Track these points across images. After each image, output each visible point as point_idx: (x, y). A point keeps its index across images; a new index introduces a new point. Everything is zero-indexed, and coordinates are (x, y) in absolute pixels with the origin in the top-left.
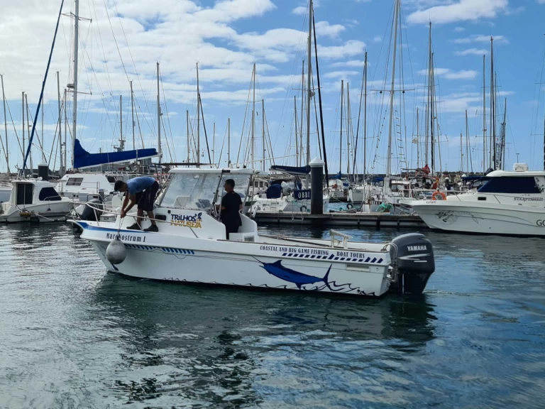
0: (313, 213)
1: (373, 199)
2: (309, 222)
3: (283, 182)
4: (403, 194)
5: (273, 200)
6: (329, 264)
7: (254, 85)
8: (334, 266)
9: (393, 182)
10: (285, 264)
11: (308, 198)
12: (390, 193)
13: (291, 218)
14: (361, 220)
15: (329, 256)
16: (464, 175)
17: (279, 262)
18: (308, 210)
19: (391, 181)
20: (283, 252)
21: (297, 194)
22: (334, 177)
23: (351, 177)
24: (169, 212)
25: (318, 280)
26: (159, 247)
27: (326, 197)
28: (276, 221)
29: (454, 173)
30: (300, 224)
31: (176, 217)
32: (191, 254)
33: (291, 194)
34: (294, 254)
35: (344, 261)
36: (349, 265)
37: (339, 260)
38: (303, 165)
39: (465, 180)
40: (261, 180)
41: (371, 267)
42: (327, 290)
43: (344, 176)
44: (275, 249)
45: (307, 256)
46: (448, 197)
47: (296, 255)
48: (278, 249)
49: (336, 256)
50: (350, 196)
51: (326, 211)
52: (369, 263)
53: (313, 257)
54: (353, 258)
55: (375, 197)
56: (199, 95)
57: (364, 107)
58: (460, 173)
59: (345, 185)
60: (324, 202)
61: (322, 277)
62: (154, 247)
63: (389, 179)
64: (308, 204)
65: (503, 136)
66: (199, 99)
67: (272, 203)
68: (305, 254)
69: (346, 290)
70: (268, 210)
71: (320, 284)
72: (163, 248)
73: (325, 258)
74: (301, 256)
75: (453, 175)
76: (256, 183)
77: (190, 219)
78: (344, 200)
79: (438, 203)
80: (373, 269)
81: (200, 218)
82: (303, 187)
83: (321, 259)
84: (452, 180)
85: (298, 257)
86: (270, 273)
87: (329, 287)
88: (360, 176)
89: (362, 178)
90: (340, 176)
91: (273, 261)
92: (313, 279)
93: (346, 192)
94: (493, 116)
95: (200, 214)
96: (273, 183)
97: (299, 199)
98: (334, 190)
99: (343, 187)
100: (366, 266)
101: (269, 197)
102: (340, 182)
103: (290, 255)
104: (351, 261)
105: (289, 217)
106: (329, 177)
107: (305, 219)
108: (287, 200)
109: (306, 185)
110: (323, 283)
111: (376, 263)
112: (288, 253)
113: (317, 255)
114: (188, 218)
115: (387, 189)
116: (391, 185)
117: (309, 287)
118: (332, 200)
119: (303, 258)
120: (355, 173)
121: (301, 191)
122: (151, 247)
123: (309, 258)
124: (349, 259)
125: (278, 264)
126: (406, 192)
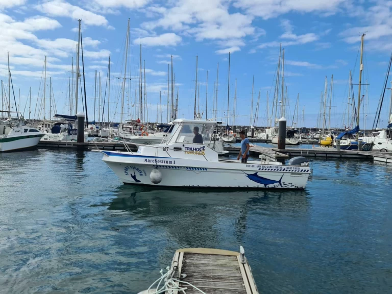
0: (78, 142)
1: (114, 135)
2: (76, 147)
3: (62, 125)
4: (129, 132)
5: (56, 134)
6: (282, 174)
7: (45, 69)
8: (285, 174)
9: (124, 126)
10: (260, 174)
11: (76, 134)
12: (122, 132)
13: (65, 145)
14: (105, 146)
15: (283, 169)
16: (158, 125)
17: (257, 173)
18: (76, 140)
19: (123, 125)
20: (259, 168)
21: (70, 131)
22: (91, 123)
23: (101, 124)
24: (183, 145)
25: (276, 182)
26: (184, 167)
27: (86, 133)
28: (57, 146)
29: (153, 123)
30: (71, 148)
31: (188, 148)
32: (205, 170)
33: (66, 131)
34: (265, 169)
35: (291, 172)
36: (292, 174)
37: (288, 171)
38: (74, 115)
39: (158, 127)
40: (49, 123)
41: (303, 174)
42: (280, 187)
43: (97, 123)
44: (254, 167)
45: (272, 170)
46: (149, 135)
47: (266, 169)
48: (256, 166)
49: (286, 169)
50: (100, 134)
51: (86, 141)
52: (302, 172)
53: (275, 170)
54: (294, 170)
55: (115, 134)
56: (9, 71)
57: (108, 86)
58: (156, 123)
59: (97, 128)
60: (85, 136)
61: (278, 180)
62: (181, 167)
63: (122, 124)
64: (75, 137)
65: (177, 106)
66: (10, 75)
67: (55, 136)
68: (271, 169)
69: (289, 186)
70: (52, 140)
71: (277, 185)
72: (187, 167)
73: (281, 170)
74: (269, 170)
75: (153, 124)
76: (46, 125)
77: (198, 150)
78: (97, 136)
79: (144, 137)
80: (304, 175)
81: (204, 149)
82: (73, 128)
83: (279, 171)
84: (152, 127)
85: (267, 170)
86: (251, 179)
87: (281, 185)
88: (106, 123)
89: (107, 124)
90: (94, 123)
91: (253, 173)
92: (273, 182)
93: (98, 132)
94: (172, 95)
95: (204, 147)
96: (55, 124)
97: (70, 134)
98: (91, 130)
99: (96, 129)
100: (301, 174)
101: (53, 132)
102: (94, 126)
103: (263, 169)
104: (294, 172)
105: (64, 144)
106: (88, 123)
107: (74, 145)
108: (63, 135)
109: (75, 126)
110: (278, 183)
111: (305, 172)
112: (262, 168)
113: (277, 169)
114: (196, 149)
115: (121, 129)
116: (123, 127)
117: (271, 186)
118: (90, 136)
119: (270, 171)
120: (103, 121)
121: (72, 130)
122: (178, 167)
123: (273, 171)
124: (292, 171)
125: (256, 175)
126: (131, 132)
